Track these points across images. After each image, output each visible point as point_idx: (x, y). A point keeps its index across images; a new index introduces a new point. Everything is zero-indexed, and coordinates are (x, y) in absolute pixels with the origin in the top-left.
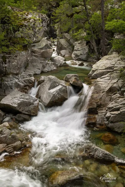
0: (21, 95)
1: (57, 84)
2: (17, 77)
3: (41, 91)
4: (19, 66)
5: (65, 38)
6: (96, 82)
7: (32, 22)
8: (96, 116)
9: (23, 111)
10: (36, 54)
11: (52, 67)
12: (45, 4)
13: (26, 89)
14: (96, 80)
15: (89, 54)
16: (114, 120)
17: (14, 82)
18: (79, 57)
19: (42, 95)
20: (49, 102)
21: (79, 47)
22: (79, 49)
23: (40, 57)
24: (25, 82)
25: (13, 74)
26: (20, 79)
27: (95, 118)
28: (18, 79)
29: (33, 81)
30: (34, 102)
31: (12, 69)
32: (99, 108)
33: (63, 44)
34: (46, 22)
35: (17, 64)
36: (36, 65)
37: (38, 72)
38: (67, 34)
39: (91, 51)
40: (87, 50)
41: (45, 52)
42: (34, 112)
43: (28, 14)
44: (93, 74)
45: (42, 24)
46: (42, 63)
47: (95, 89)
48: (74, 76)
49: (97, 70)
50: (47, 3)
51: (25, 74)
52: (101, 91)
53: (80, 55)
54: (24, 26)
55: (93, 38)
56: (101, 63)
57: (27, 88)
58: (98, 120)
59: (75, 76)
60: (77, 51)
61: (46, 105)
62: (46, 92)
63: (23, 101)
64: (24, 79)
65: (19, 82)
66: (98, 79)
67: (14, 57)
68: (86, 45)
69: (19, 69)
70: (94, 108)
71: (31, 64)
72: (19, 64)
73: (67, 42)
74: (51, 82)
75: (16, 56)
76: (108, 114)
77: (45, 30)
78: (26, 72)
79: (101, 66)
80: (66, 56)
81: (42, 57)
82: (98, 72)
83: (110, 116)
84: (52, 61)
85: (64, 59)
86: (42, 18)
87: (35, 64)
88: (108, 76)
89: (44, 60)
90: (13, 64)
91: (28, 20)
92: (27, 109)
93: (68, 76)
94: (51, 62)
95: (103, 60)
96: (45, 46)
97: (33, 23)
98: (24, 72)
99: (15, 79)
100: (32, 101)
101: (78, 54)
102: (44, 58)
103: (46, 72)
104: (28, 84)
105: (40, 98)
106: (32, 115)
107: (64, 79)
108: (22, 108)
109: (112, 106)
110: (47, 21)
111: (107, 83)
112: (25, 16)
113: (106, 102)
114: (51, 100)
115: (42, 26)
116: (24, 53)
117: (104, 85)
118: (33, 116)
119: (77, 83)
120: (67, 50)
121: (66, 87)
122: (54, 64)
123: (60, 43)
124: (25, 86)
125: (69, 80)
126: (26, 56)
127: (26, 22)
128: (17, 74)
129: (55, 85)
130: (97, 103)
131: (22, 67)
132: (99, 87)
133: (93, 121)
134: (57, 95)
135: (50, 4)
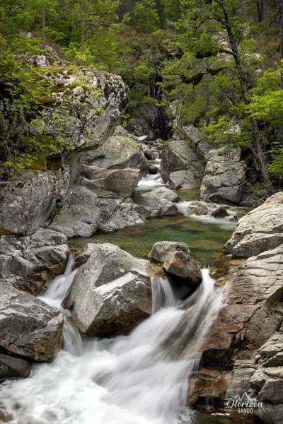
0: (13, 298)
1: (122, 271)
2: (19, 243)
3: (76, 288)
4: (27, 213)
5: (186, 138)
6: (242, 268)
7: (76, 95)
8: (228, 377)
9: (12, 345)
10: (92, 181)
11: (131, 218)
12: (149, 51)
13: (39, 279)
14: (243, 263)
15: (245, 185)
16: (274, 394)
17: (7, 258)
18: (216, 192)
19: (78, 301)
20: (93, 322)
21: (219, 165)
22: (219, 171)
23: (102, 188)
24: (39, 258)
25: (9, 234)
26: (27, 251)
27: (221, 382)
28: (21, 249)
29: (64, 256)
30: (47, 318)
31: (7, 221)
32: (239, 350)
33: (177, 155)
34: (119, 95)
35: (21, 207)
36: (82, 210)
37: (86, 230)
38: (190, 127)
39: (255, 176)
40: (241, 174)
41: (116, 175)
42: (43, 349)
43: (69, 74)
44: (239, 245)
45: (107, 99)
46: (102, 205)
47: (235, 290)
48: (174, 249)
49: (249, 232)
50: (154, 48)
51: (43, 234)
52: (251, 296)
53: (219, 185)
54: (55, 104)
55: (258, 140)
56: (263, 211)
57: (44, 275)
58: (228, 391)
59: (178, 247)
60: (213, 175)
61: (84, 330)
62: (88, 292)
63: (14, 314)
64: (39, 250)
65: (23, 257)
66: (252, 261)
67: (14, 188)
68: (240, 160)
69: (28, 219)
70: (221, 351)
71: (68, 208)
72: (29, 206)
73: (190, 150)
74: (104, 264)
75: (20, 184)
76: (258, 375)
77: (113, 115)
78: (47, 230)
79: (262, 221)
80: (186, 187)
81: (109, 190)
82: (251, 240)
83: (263, 381)
84: (135, 202)
85: (174, 195)
86: (106, 85)
87: (79, 209)
88: (279, 253)
89: (112, 198)
90: (11, 205)
91: (68, 89)
92: (23, 339)
93: (160, 246)
94: (129, 204)
95: (270, 205)
96: (132, 158)
97: (79, 97)
98: (41, 230)
99: (13, 250)
100: (40, 317)
101: (215, 185)
102: (114, 191)
103: (109, 233)
104: (47, 265)
105: (71, 308)
106: (36, 358)
107: (149, 255)
108: (8, 337)
109: (273, 348)
110: (122, 93)
111: (273, 273)
112: (61, 80)
113: (261, 333)
114: (98, 315)
115: (107, 105)
116: (45, 177)
117: (263, 280)
118: (40, 362)
119: (181, 270)
120: (189, 172)
121: (148, 278)
122: (138, 210)
123: (170, 153)
124: (38, 270)
125: (163, 259)
126: (50, 187)
127: (62, 94)
128: (20, 235)
129: (116, 273)
130: (234, 334)
131: (36, 216)
132: (248, 284)
133: (215, 394)
134: (118, 303)
135: (162, 51)
